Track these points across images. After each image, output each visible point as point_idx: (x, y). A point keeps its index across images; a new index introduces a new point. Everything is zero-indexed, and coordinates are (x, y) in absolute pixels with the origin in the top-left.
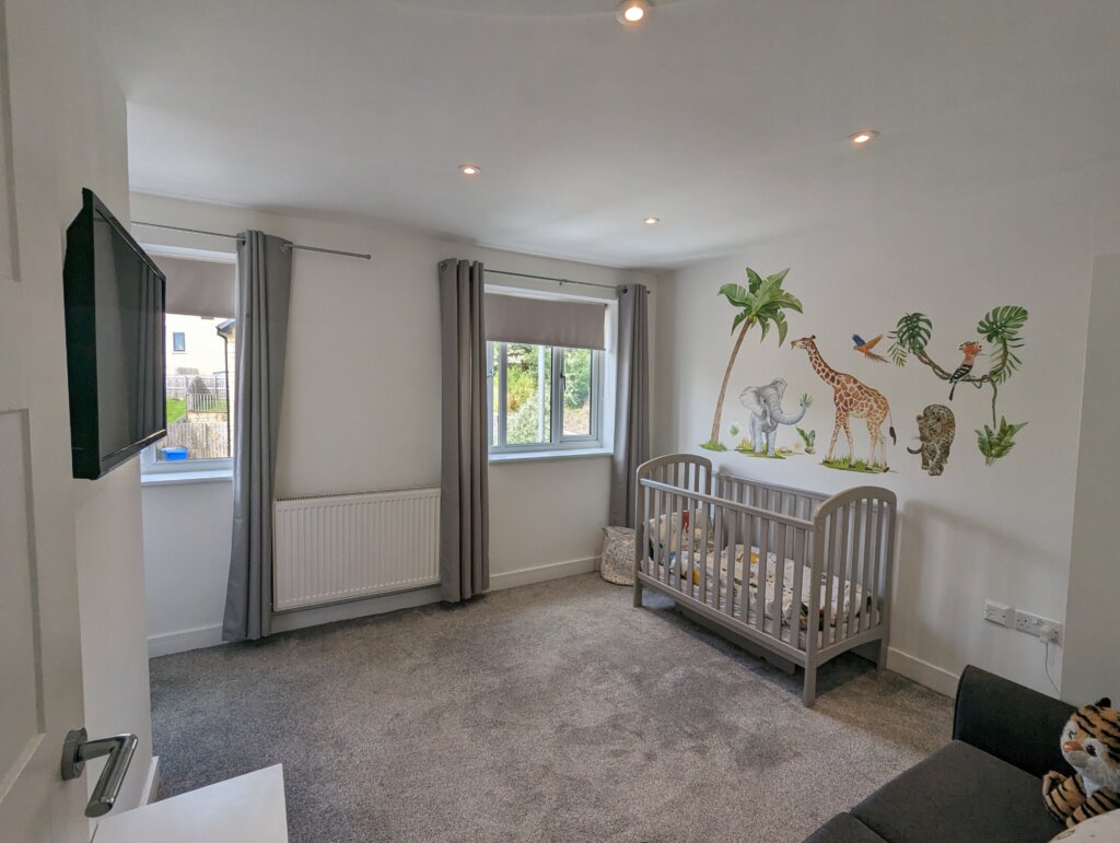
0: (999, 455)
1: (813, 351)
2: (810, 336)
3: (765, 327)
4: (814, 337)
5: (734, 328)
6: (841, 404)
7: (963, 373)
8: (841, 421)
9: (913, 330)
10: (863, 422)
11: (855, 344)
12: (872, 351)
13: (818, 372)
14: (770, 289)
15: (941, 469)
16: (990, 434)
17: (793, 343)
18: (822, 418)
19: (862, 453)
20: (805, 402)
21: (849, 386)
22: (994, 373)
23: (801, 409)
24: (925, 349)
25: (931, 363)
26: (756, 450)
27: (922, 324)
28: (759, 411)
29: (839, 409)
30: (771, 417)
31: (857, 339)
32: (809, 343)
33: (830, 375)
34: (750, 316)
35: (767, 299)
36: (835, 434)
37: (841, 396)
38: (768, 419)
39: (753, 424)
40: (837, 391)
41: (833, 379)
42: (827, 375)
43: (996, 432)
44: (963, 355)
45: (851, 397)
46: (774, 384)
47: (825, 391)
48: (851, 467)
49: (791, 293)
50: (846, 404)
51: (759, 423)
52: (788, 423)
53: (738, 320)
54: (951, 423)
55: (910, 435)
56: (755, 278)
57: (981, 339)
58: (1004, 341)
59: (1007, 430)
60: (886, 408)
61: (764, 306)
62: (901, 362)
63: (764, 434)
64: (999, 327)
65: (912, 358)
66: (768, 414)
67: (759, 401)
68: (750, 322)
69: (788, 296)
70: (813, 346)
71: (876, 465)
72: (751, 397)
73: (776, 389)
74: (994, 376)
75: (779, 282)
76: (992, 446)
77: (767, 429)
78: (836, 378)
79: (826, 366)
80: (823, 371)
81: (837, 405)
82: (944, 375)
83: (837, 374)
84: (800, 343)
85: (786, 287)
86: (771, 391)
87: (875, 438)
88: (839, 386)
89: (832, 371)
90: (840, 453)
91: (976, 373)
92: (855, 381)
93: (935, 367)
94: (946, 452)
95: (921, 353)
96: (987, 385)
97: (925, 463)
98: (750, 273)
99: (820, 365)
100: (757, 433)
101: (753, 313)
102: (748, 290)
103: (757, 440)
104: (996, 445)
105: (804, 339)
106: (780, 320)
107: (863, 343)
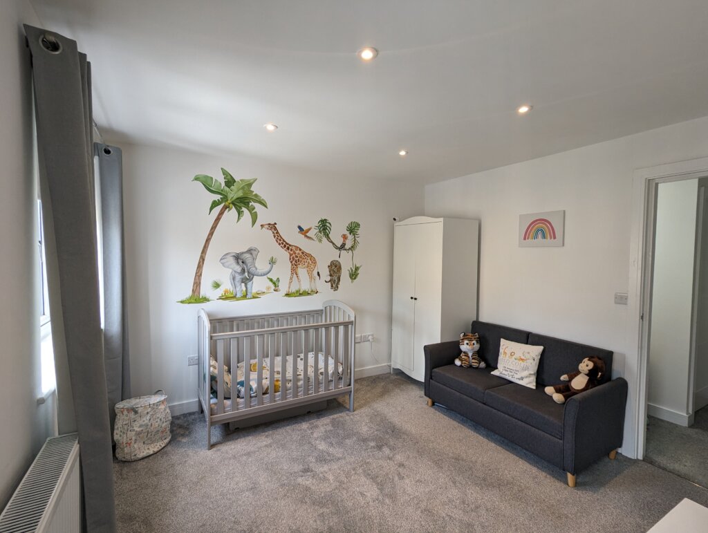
0: (355, 278)
1: (275, 232)
2: (273, 223)
3: (240, 213)
4: (275, 224)
5: (211, 209)
6: (294, 262)
7: (342, 247)
8: (294, 271)
9: (324, 226)
10: (305, 270)
11: (299, 230)
12: (308, 234)
13: (279, 244)
14: (243, 188)
15: (338, 287)
16: (352, 271)
17: (262, 226)
18: (282, 270)
19: (305, 286)
20: (272, 262)
21: (297, 252)
22: (352, 247)
23: (269, 266)
24: (330, 235)
25: (332, 242)
26: (238, 296)
27: (327, 224)
28: (239, 269)
29: (292, 265)
30: (249, 272)
31: (300, 227)
32: (273, 227)
33: (287, 246)
34: (227, 203)
35: (240, 194)
36: (291, 279)
37: (293, 258)
38: (246, 274)
39: (234, 279)
40: (291, 255)
41: (288, 248)
42: (285, 246)
43: (354, 270)
44: (342, 239)
45: (298, 258)
46: (250, 251)
47: (284, 255)
48: (301, 295)
49: (258, 194)
50: (296, 262)
51: (238, 277)
52: (261, 275)
53: (215, 204)
54: (340, 268)
55: (325, 275)
56: (229, 177)
57: (347, 233)
58: (354, 235)
59: (357, 269)
60: (315, 263)
61: (237, 199)
62: (320, 241)
63: (243, 284)
64: (353, 229)
65: (324, 239)
66: (246, 271)
67: (238, 263)
68: (225, 208)
69: (256, 195)
70: (276, 229)
71: (312, 291)
72: (231, 261)
73: (251, 254)
74: (352, 248)
75: (250, 185)
76: (353, 275)
77: (245, 281)
78: (290, 248)
79: (284, 241)
80: (283, 244)
81: (291, 262)
82: (337, 248)
83: (290, 245)
84: (267, 226)
85: (255, 189)
86: (248, 256)
87: (311, 277)
88: (292, 252)
89: (288, 244)
90: (293, 289)
91: (347, 247)
92: (300, 250)
93: (333, 244)
94: (339, 280)
95: (327, 236)
96: (350, 251)
97: (332, 286)
98: (225, 173)
99: (280, 240)
100: (238, 284)
101: (229, 202)
102: (223, 184)
103: (238, 289)
104: (354, 275)
105: (269, 224)
106: (251, 210)
107: (303, 230)
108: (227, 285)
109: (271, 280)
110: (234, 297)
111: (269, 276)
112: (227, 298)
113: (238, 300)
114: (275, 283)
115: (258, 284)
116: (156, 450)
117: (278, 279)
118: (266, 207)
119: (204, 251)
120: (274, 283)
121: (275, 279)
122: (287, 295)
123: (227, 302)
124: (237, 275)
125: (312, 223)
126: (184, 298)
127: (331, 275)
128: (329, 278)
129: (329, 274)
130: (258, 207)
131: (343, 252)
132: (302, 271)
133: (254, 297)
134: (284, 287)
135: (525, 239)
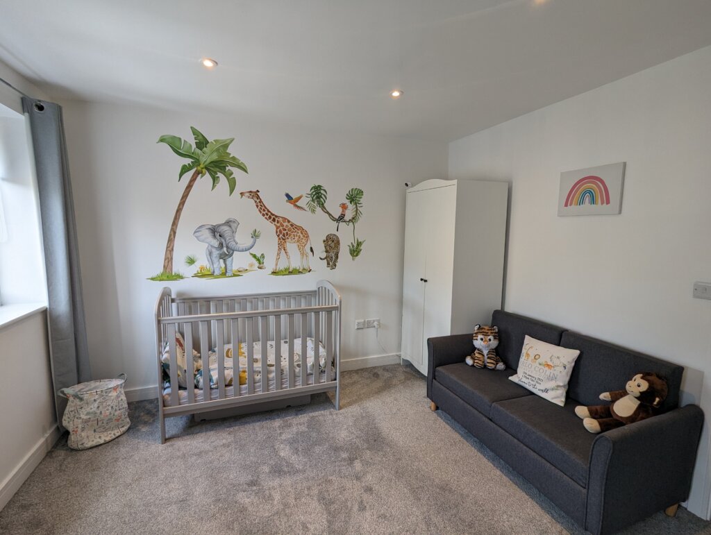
0: (357, 255)
1: (258, 201)
2: (255, 190)
3: (215, 179)
4: (258, 191)
5: (181, 176)
6: (281, 236)
7: (341, 218)
8: (282, 246)
9: (318, 194)
10: (295, 245)
11: (287, 199)
12: (297, 204)
13: (263, 215)
14: (218, 150)
15: (335, 266)
16: (353, 246)
17: (242, 194)
18: (268, 244)
19: (296, 263)
20: (255, 235)
21: (285, 224)
22: (353, 218)
23: (252, 240)
24: (325, 205)
25: (328, 213)
26: (216, 273)
27: (322, 192)
28: (216, 243)
29: (279, 239)
30: (227, 247)
31: (287, 195)
32: (255, 195)
33: (272, 217)
34: (199, 168)
35: (215, 157)
36: (278, 254)
37: (280, 232)
38: (225, 249)
39: (210, 254)
40: (277, 228)
41: (274, 220)
42: (270, 217)
43: (355, 245)
44: (341, 210)
45: (286, 232)
46: (228, 223)
47: (269, 228)
48: (290, 273)
49: (236, 156)
50: (284, 235)
51: (216, 253)
52: (243, 251)
53: (185, 169)
54: (338, 243)
55: (320, 251)
56: (200, 137)
57: (347, 202)
58: (356, 204)
59: (359, 244)
60: (308, 237)
61: (212, 162)
62: (313, 211)
63: (221, 261)
64: (354, 197)
65: (318, 209)
66: (224, 245)
67: (215, 236)
68: (197, 173)
69: (234, 158)
70: (258, 197)
71: (304, 269)
72: (207, 234)
73: (230, 226)
74: (353, 220)
75: (226, 146)
76: (354, 251)
77: (224, 257)
78: (277, 219)
79: (269, 211)
80: (267, 215)
81: (278, 236)
82: (334, 219)
83: (276, 216)
84: (248, 194)
85: (232, 151)
86: (226, 228)
87: (302, 254)
88: (278, 225)
89: (273, 215)
90: (281, 267)
91: (347, 218)
92: (289, 221)
93: (330, 215)
94: (337, 257)
95: (323, 208)
96: (351, 224)
97: (328, 264)
98: (195, 132)
99: (264, 210)
100: (215, 260)
101: (202, 166)
102: (194, 146)
103: (215, 266)
104: (355, 251)
105: (251, 192)
106: (229, 176)
107: (292, 199)
108: (203, 262)
109: (254, 256)
110: (212, 275)
111: (253, 251)
112: (203, 276)
113: (217, 277)
114: (260, 260)
115: (239, 260)
116: (108, 439)
117: (262, 255)
118: (246, 172)
119: (175, 224)
120: (258, 260)
121: (259, 255)
122: (274, 273)
123: (203, 280)
124: (214, 250)
125: (302, 190)
126: (154, 275)
127: (327, 251)
128: (324, 255)
129: (324, 249)
130: (237, 173)
131: (342, 225)
132: (291, 246)
133: (235, 275)
134: (270, 264)
135: (566, 205)
